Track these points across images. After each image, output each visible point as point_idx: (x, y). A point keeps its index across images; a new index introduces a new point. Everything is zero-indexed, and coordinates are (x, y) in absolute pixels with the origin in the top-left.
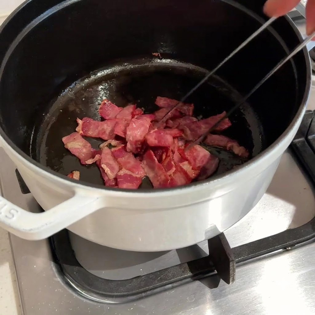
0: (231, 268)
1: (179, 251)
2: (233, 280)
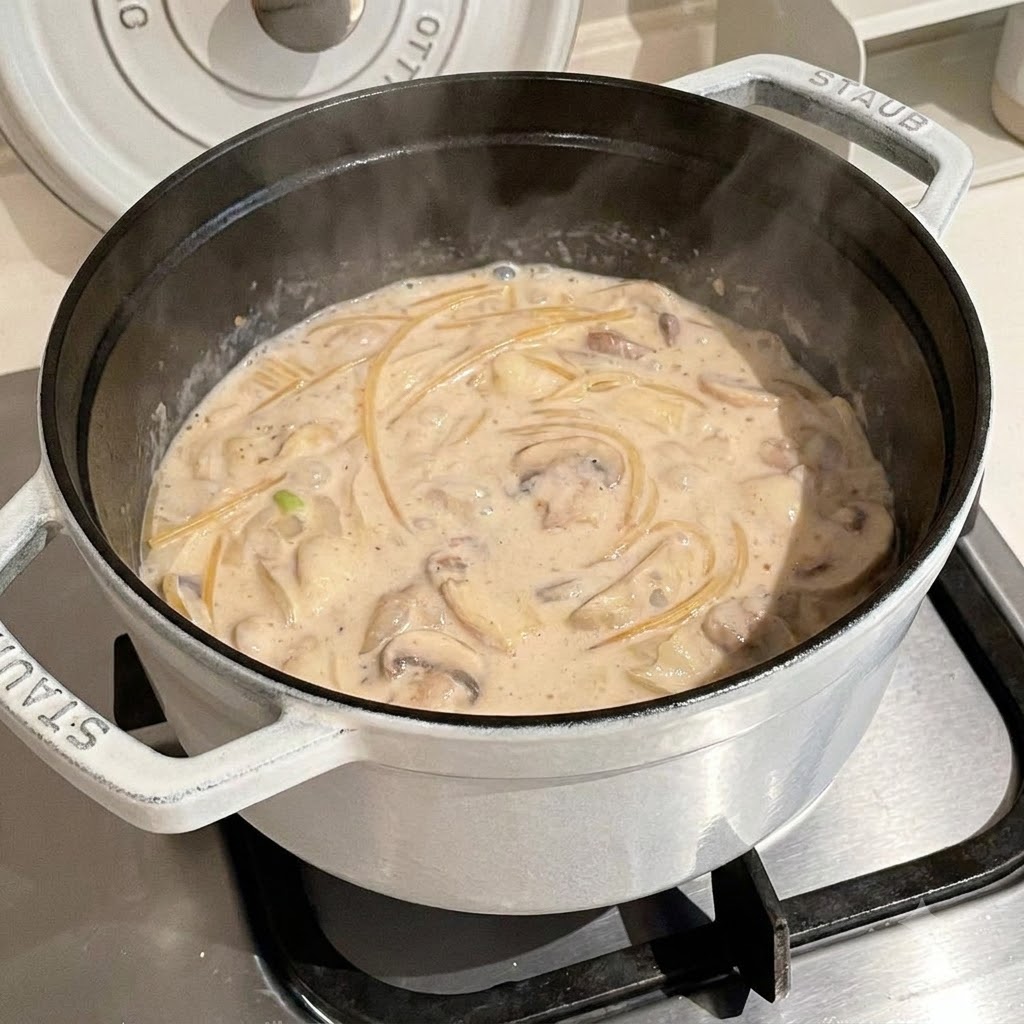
0: (778, 959)
1: (625, 908)
2: (785, 986)
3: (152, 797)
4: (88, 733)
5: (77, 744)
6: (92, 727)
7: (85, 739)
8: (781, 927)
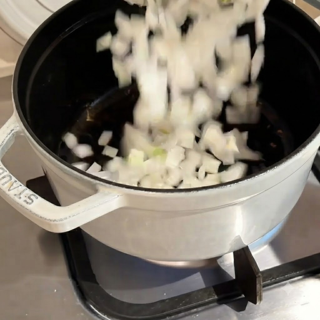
3: (54, 219)
4: (31, 199)
5: (27, 203)
6: (32, 197)
7: (30, 201)
8: (259, 277)
